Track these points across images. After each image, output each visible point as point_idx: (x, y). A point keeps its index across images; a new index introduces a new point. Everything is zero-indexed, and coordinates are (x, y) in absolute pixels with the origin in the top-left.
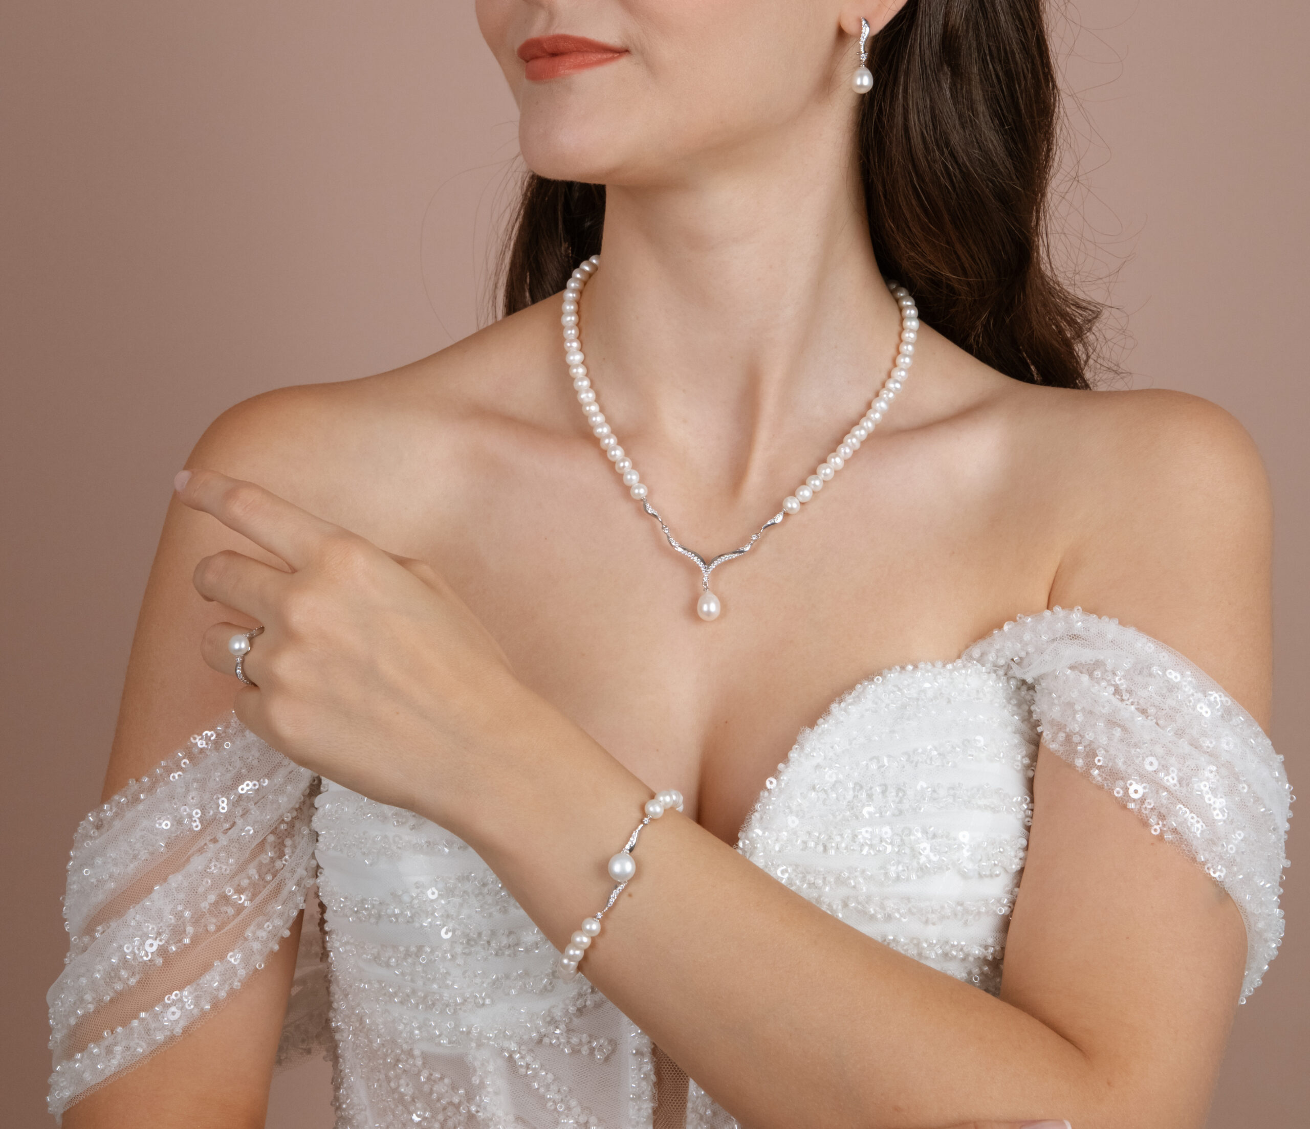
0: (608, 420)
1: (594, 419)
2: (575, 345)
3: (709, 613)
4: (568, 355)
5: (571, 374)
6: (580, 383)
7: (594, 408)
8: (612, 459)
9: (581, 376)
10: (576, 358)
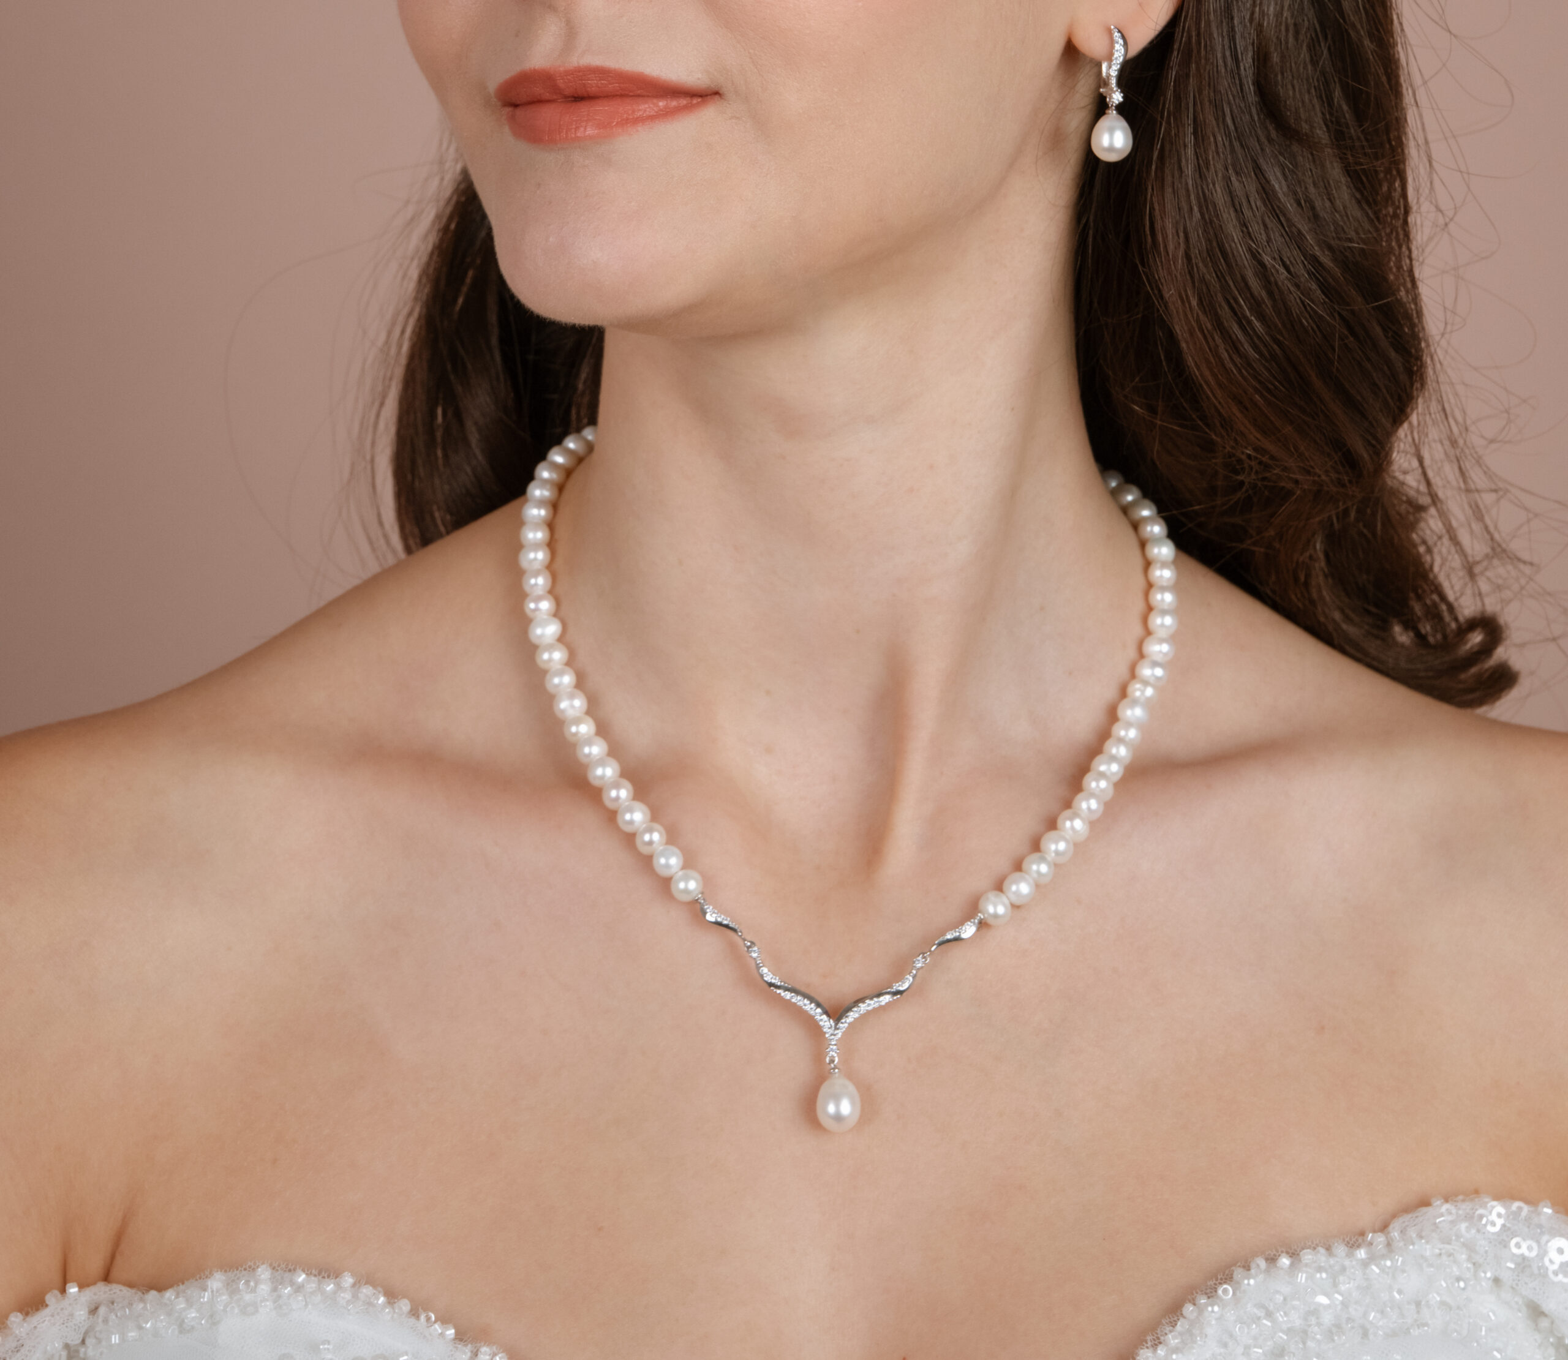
0: (614, 751)
1: (586, 750)
2: (545, 605)
3: (838, 1118)
4: (533, 625)
5: (539, 661)
6: (556, 680)
7: (585, 729)
8: (628, 829)
9: (559, 667)
10: (547, 631)
